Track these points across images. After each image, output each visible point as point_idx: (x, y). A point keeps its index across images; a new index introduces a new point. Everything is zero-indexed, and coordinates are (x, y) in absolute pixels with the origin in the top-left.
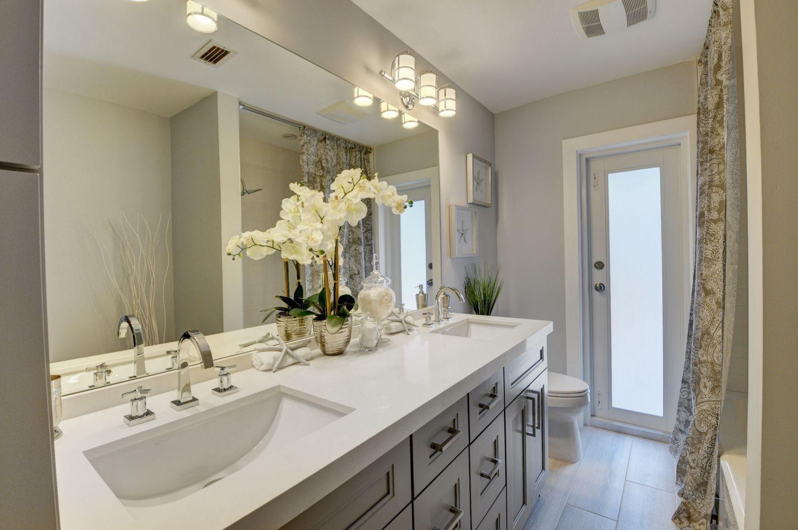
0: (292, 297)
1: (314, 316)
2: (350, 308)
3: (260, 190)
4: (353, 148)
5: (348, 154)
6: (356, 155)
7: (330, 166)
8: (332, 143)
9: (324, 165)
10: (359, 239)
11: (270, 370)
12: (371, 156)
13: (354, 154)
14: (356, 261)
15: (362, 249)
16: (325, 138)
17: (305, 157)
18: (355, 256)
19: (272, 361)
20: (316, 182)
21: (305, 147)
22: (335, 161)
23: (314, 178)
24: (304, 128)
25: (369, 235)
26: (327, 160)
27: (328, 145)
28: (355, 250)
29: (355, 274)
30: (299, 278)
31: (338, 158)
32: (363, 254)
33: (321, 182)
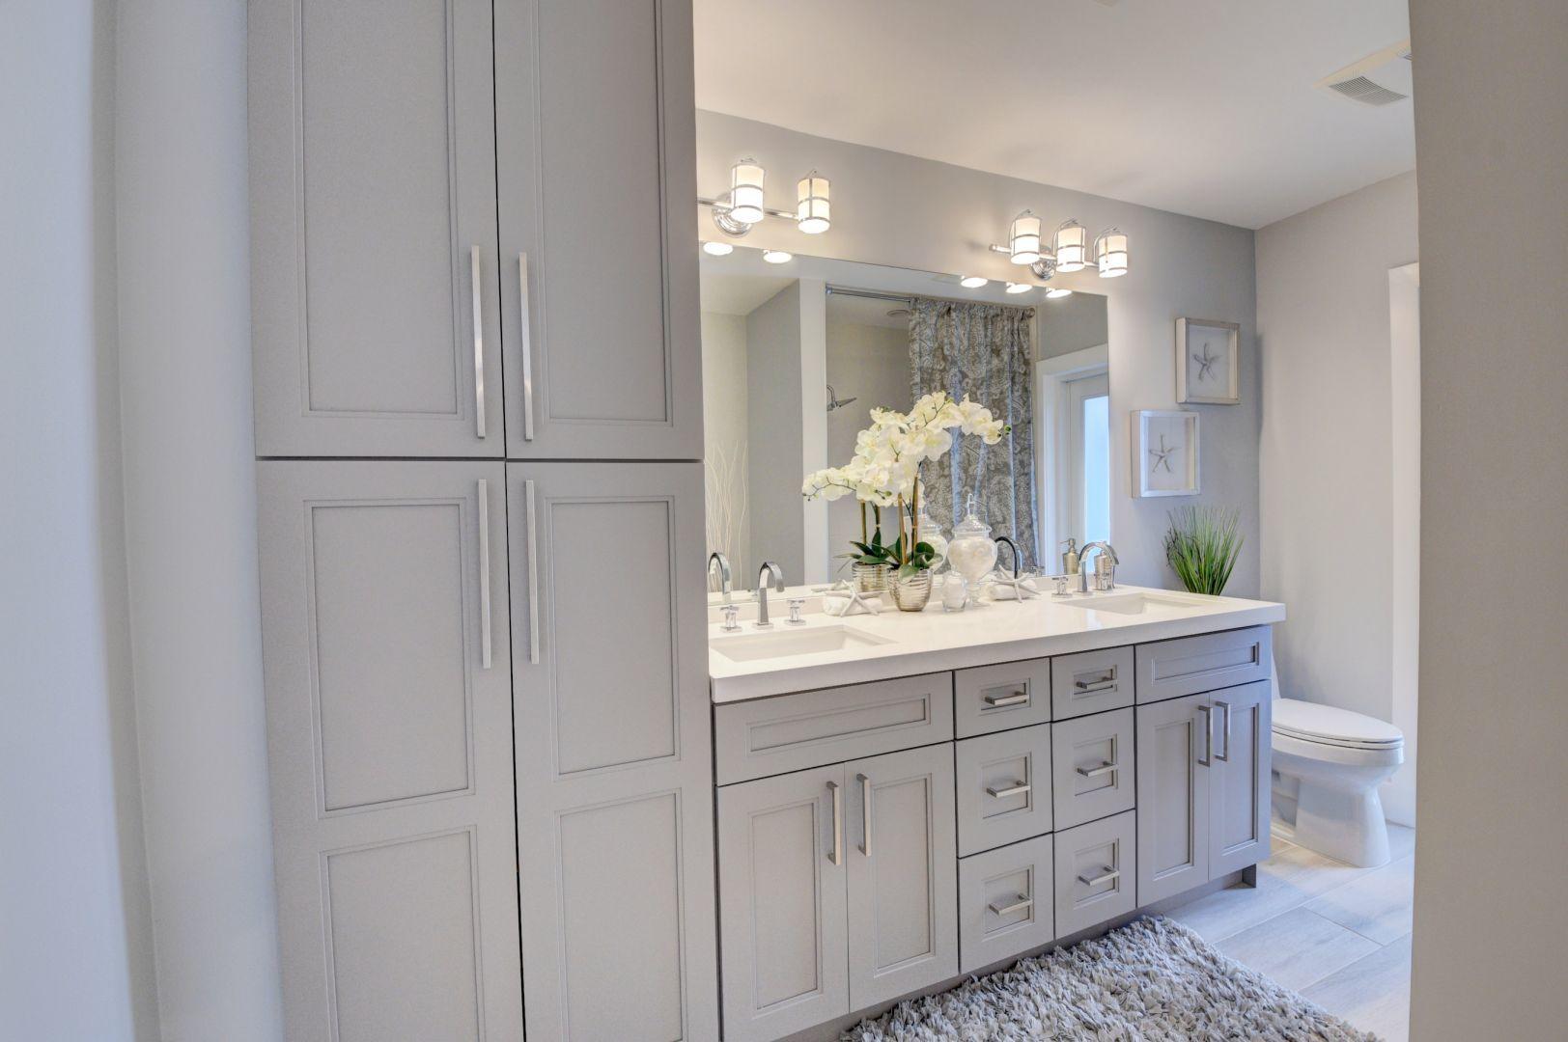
0: (869, 543)
1: (890, 566)
2: (928, 558)
3: (851, 400)
4: (998, 315)
5: (990, 327)
6: (1004, 327)
7: (956, 353)
8: (961, 315)
9: (946, 352)
10: (1006, 465)
11: (838, 615)
12: (1032, 323)
13: (1000, 325)
14: (1000, 501)
15: (1010, 481)
16: (950, 309)
17: (916, 347)
18: (999, 493)
19: (840, 606)
20: (934, 381)
21: (917, 329)
22: (966, 343)
23: (931, 374)
24: (915, 300)
25: (1026, 458)
26: (951, 344)
27: (953, 320)
28: (999, 483)
29: (998, 523)
30: (878, 522)
31: (971, 337)
32: (1012, 490)
33: (942, 379)
